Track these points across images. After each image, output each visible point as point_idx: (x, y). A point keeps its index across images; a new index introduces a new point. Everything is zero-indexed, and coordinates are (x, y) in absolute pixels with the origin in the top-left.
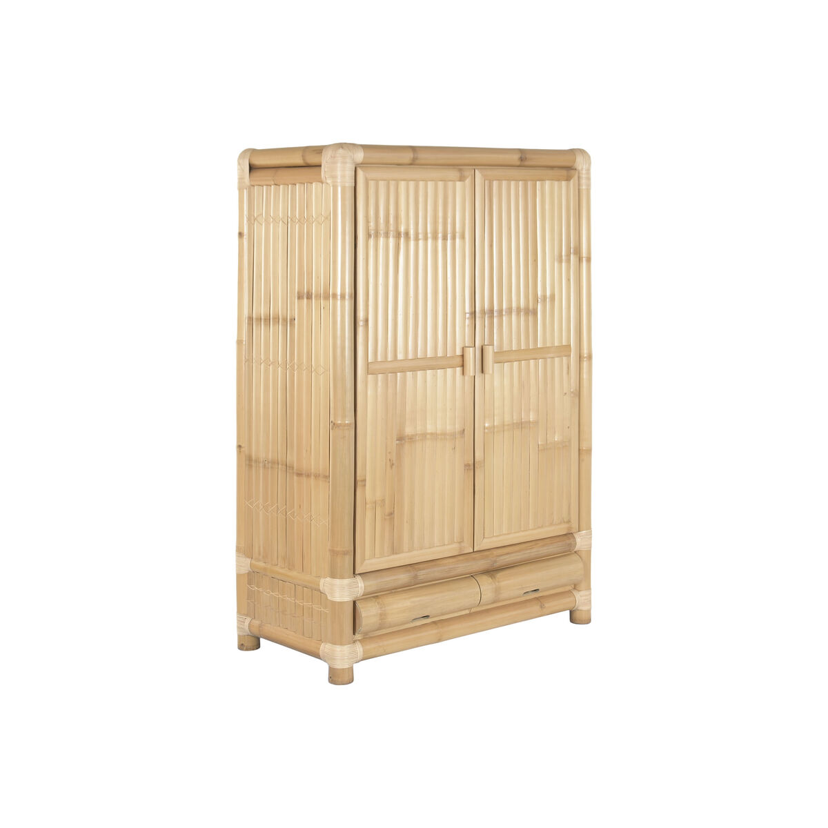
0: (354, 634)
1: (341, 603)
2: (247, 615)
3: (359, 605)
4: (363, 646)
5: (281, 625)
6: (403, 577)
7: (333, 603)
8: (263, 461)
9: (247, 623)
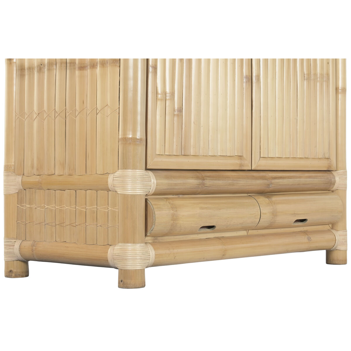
0: (146, 235)
1: (133, 196)
2: (17, 238)
3: (151, 202)
4: (155, 249)
5: (58, 240)
6: (191, 182)
8: (38, 66)
9: (17, 246)
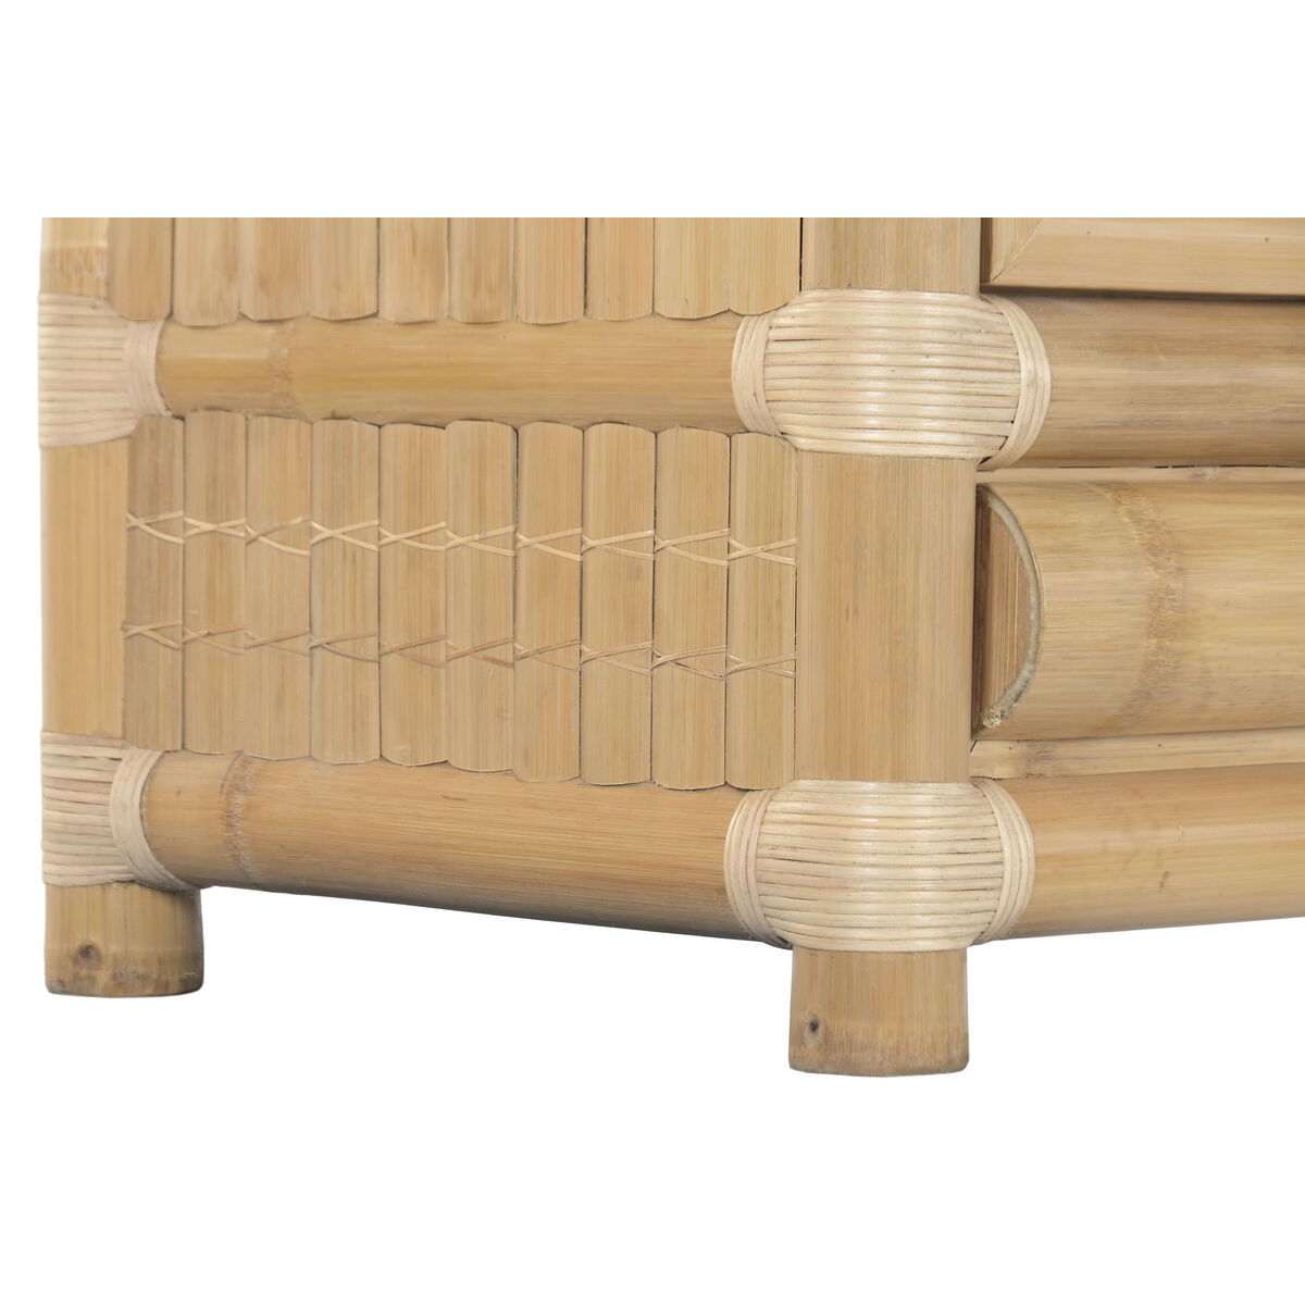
0: (977, 729)
1: (901, 470)
2: (126, 739)
3: (1016, 512)
4: (1033, 822)
5: (395, 750)
7: (844, 471)
9: (127, 784)
